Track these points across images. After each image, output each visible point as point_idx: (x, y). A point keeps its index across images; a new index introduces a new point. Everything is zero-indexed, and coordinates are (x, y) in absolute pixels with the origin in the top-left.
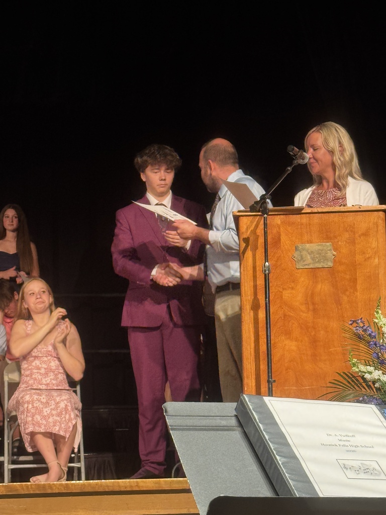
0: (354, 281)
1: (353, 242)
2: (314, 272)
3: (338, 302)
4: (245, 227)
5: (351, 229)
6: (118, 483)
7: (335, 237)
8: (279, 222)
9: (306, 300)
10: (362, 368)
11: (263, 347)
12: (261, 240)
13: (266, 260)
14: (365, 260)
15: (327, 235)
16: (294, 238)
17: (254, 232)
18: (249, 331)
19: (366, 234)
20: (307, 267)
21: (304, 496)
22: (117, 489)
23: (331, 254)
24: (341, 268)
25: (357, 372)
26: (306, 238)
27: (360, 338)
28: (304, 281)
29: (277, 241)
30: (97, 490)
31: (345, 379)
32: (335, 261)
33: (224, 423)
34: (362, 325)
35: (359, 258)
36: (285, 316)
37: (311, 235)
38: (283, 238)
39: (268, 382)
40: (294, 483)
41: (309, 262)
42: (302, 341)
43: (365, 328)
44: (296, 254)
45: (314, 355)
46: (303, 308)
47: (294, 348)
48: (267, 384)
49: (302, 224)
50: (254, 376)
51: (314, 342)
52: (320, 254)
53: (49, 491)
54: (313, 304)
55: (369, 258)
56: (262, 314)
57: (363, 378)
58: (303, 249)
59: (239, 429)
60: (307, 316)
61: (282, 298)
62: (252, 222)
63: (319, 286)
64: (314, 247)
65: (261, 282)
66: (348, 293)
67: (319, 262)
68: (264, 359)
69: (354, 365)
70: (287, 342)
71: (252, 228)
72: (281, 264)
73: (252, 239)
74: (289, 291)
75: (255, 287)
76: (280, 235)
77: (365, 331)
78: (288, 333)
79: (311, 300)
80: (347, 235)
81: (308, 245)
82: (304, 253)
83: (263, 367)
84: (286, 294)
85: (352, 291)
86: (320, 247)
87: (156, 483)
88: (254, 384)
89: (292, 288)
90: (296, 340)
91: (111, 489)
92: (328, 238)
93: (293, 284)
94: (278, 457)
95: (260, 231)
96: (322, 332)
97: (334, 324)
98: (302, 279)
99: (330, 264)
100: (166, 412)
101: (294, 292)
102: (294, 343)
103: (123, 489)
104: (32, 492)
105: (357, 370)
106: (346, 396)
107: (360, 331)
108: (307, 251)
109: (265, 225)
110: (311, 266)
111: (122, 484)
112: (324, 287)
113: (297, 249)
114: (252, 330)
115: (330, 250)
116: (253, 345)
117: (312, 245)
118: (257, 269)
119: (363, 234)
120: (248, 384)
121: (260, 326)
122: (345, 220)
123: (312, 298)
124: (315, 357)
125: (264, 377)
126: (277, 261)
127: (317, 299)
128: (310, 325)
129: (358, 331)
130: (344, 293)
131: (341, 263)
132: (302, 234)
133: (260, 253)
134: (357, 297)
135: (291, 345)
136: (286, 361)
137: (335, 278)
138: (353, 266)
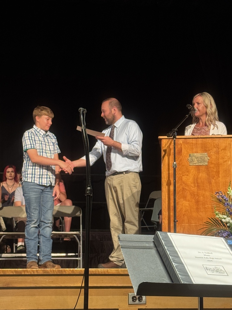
0: (218, 172)
1: (218, 153)
2: (198, 167)
3: (210, 183)
4: (165, 144)
5: (217, 146)
6: (98, 270)
7: (209, 150)
8: (181, 143)
9: (194, 181)
10: (221, 216)
11: (172, 204)
12: (172, 151)
13: (175, 161)
14: (224, 162)
15: (205, 149)
16: (189, 151)
17: (169, 147)
18: (165, 196)
19: (225, 149)
20: (194, 165)
21: (186, 283)
22: (97, 273)
23: (207, 159)
24: (212, 166)
25: (218, 218)
26: (194, 150)
27: (220, 201)
28: (193, 172)
29: (180, 151)
31: (212, 221)
32: (208, 162)
33: (147, 245)
34: (221, 194)
35: (221, 161)
36: (183, 189)
37: (197, 149)
38: (183, 150)
39: (174, 221)
40: (181, 276)
41: (196, 162)
42: (191, 201)
43: (223, 196)
44: (190, 158)
45: (197, 209)
46: (192, 185)
47: (187, 205)
49: (193, 143)
50: (167, 218)
51: (197, 202)
52: (201, 158)
53: (64, 273)
54: (198, 183)
55: (226, 161)
56: (172, 188)
57: (221, 221)
58: (193, 156)
59: (155, 248)
60: (195, 189)
61: (182, 179)
62: (168, 142)
63: (201, 174)
64: (198, 155)
65: (172, 171)
66: (215, 178)
67: (201, 162)
68: (172, 210)
69: (217, 214)
70: (184, 202)
71: (168, 145)
72: (182, 163)
73: (168, 150)
74: (186, 176)
75: (169, 174)
77: (223, 197)
78: (185, 197)
79: (196, 181)
80: (215, 149)
81: (195, 154)
82: (194, 158)
83: (172, 214)
84: (184, 178)
85: (217, 177)
86: (202, 155)
87: (116, 270)
88: (167, 222)
89: (187, 175)
90: (189, 201)
91: (94, 273)
92: (205, 151)
93: (187, 173)
94: (173, 263)
95: (172, 147)
96: (202, 197)
97: (208, 193)
98: (192, 171)
99: (206, 164)
101: (188, 177)
102: (187, 202)
103: (100, 273)
104: (56, 273)
105: (218, 217)
106: (212, 230)
107: (220, 198)
108: (195, 157)
109: (175, 143)
110: (197, 164)
111: (100, 271)
112: (203, 175)
113: (190, 156)
114: (167, 195)
115: (206, 157)
116: (167, 203)
117: (197, 154)
118: (170, 165)
119: (223, 149)
120: (164, 222)
121: (171, 193)
122: (214, 142)
123: (197, 180)
124: (198, 209)
125: (172, 219)
126: (180, 162)
127: (199, 181)
128: (196, 193)
129: (219, 198)
130: (213, 178)
131: (212, 163)
132: (192, 149)
133: (172, 157)
134: (219, 180)
135: (186, 203)
136: (183, 211)
137: (209, 170)
138: (218, 165)
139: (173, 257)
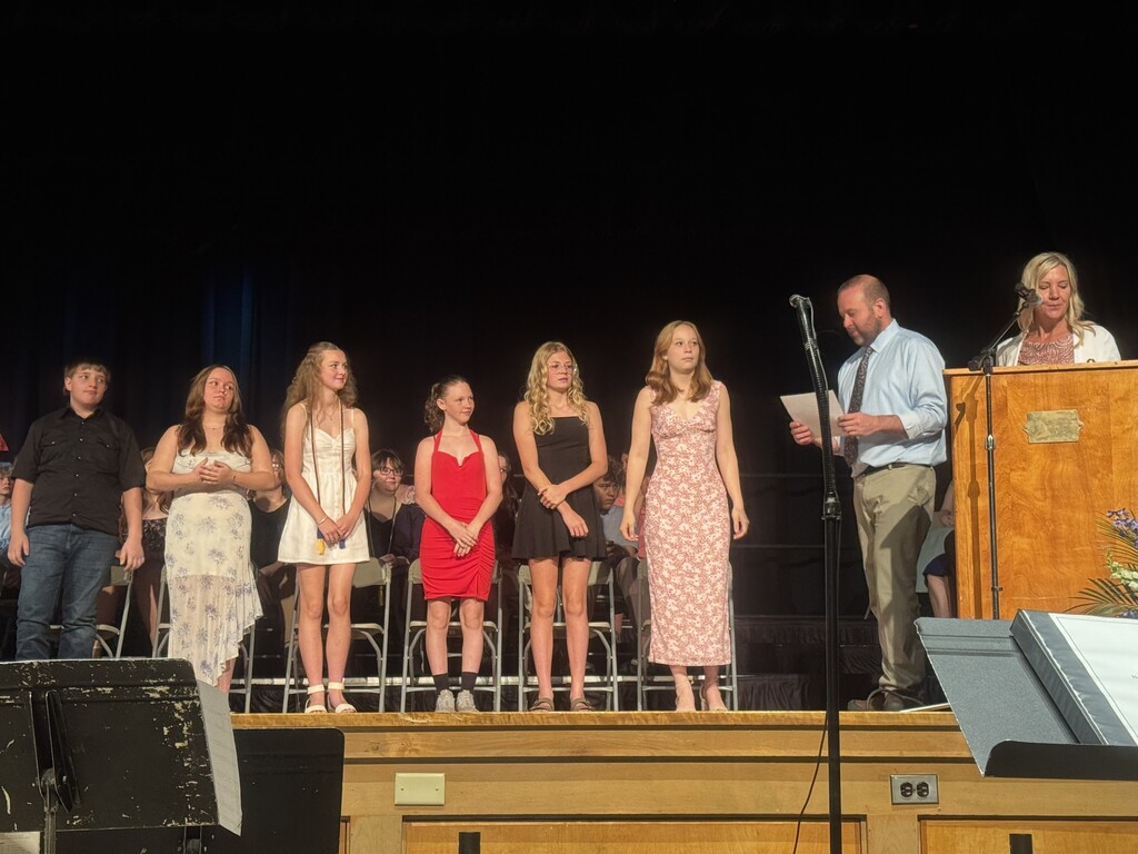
0: (1108, 460)
1: (1106, 409)
2: (1052, 448)
3: (1086, 488)
4: (960, 390)
5: (1105, 392)
7: (1082, 402)
8: (1005, 384)
9: (1043, 484)
10: (1127, 574)
11: (985, 545)
12: (982, 407)
13: (990, 432)
14: (1124, 432)
15: (1070, 399)
16: (1025, 404)
17: (971, 395)
18: (965, 526)
19: (1125, 398)
20: (1043, 441)
21: (1116, 744)
23: (1076, 424)
24: (1091, 443)
25: (1119, 580)
26: (1041, 403)
27: (1123, 535)
28: (1039, 460)
29: (1004, 406)
30: (783, 723)
31: (1102, 588)
32: (1081, 434)
33: (996, 646)
34: (1124, 518)
35: (1115, 429)
36: (1013, 504)
37: (1048, 400)
38: (1011, 404)
39: (993, 589)
40: (1102, 727)
41: (1046, 435)
42: (1036, 538)
43: (1129, 521)
44: (1029, 425)
45: (1053, 556)
46: (1038, 494)
47: (1025, 546)
48: (991, 593)
49: (1036, 386)
50: (972, 582)
51: (1053, 538)
52: (1061, 424)
54: (1052, 489)
55: (1128, 430)
56: (983, 503)
57: (1127, 587)
58: (1038, 419)
59: (1018, 654)
60: (1045, 505)
61: (1009, 480)
62: (968, 384)
63: (1060, 466)
64: (1054, 415)
65: (981, 460)
66: (1099, 475)
67: (1060, 435)
68: (986, 560)
69: (1115, 570)
70: (1017, 539)
71: (969, 391)
72: (1008, 437)
73: (968, 405)
74: (1020, 472)
75: (973, 467)
76: (1006, 400)
77: (1129, 525)
78: (1018, 528)
79: (1048, 483)
80: (1098, 400)
81: (1044, 413)
82: (1040, 423)
83: (985, 570)
84: (1015, 477)
85: (1105, 472)
86: (1061, 416)
88: (972, 592)
89: (1024, 469)
90: (1029, 537)
92: (1071, 404)
93: (1024, 464)
94: (1076, 693)
95: (980, 394)
96: (1064, 526)
97: (1080, 516)
98: (1037, 457)
99: (1075, 437)
100: (920, 630)
101: (1024, 473)
102: (1027, 540)
103: (816, 723)
105: (1119, 576)
106: (1103, 610)
107: (1122, 526)
108: (1043, 420)
109: (988, 386)
110: (1049, 440)
112: (1066, 468)
113: (1029, 418)
114: (969, 523)
115: (1075, 419)
116: (970, 542)
117: (1050, 412)
118: (976, 444)
119: (1120, 399)
120: (963, 592)
121: (980, 517)
122: (1095, 379)
123: (1050, 481)
124: (1054, 559)
125: (986, 583)
126: (1002, 434)
127: (1057, 483)
128: (1048, 516)
129: (1120, 526)
130: (1095, 476)
131: (1090, 437)
132: (1036, 399)
133: (980, 423)
134: (1111, 480)
135: (1022, 543)
136: (1015, 563)
137: (1082, 456)
138: (1107, 441)
139: (1072, 678)
